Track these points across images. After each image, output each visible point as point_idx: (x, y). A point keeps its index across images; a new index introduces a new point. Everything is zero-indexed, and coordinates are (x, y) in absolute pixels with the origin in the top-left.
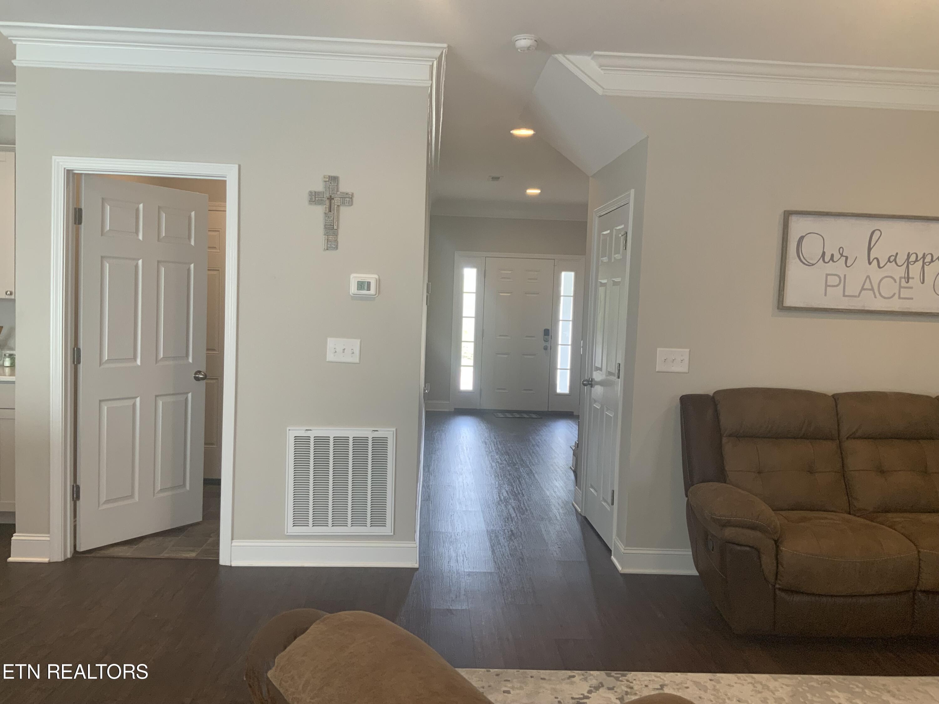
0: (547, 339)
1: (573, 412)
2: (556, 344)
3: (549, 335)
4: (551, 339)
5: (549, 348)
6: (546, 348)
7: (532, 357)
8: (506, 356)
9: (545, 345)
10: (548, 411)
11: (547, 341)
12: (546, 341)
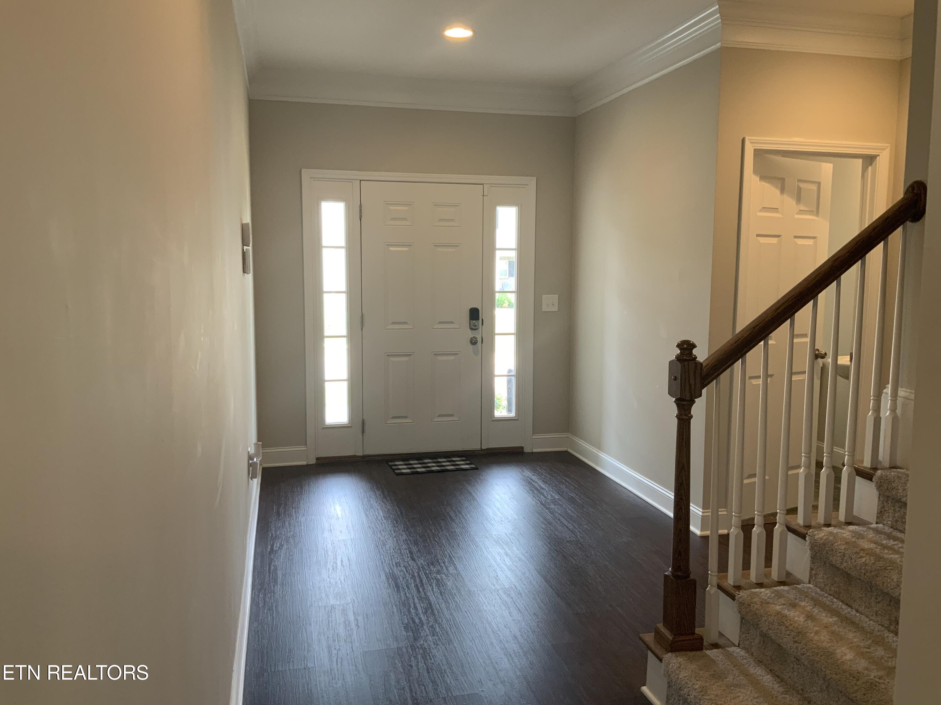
0: (476, 326)
1: (523, 448)
2: (492, 334)
3: (478, 319)
4: (482, 325)
5: (479, 340)
6: (473, 342)
7: (452, 358)
8: (406, 359)
9: (472, 336)
10: (482, 450)
11: (475, 329)
12: (473, 328)
